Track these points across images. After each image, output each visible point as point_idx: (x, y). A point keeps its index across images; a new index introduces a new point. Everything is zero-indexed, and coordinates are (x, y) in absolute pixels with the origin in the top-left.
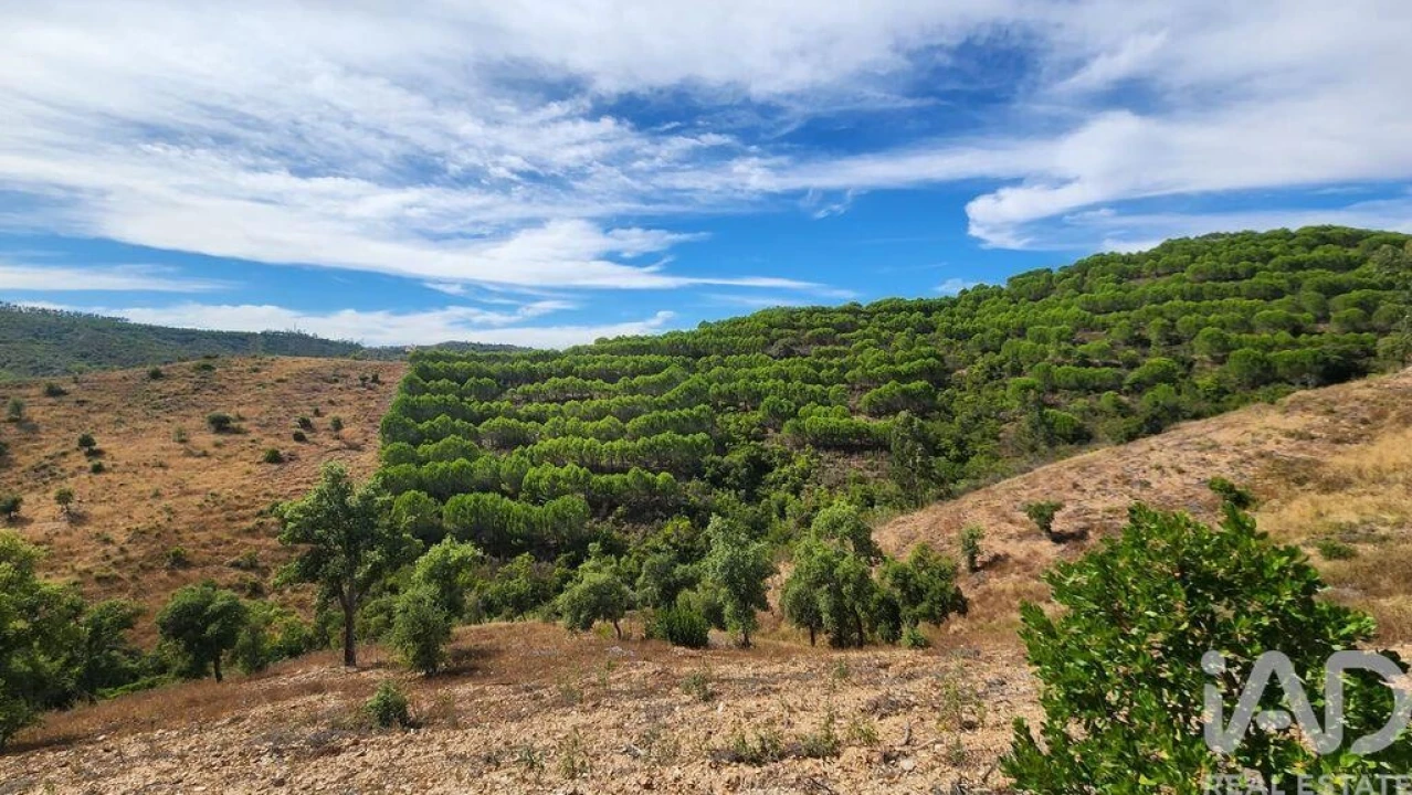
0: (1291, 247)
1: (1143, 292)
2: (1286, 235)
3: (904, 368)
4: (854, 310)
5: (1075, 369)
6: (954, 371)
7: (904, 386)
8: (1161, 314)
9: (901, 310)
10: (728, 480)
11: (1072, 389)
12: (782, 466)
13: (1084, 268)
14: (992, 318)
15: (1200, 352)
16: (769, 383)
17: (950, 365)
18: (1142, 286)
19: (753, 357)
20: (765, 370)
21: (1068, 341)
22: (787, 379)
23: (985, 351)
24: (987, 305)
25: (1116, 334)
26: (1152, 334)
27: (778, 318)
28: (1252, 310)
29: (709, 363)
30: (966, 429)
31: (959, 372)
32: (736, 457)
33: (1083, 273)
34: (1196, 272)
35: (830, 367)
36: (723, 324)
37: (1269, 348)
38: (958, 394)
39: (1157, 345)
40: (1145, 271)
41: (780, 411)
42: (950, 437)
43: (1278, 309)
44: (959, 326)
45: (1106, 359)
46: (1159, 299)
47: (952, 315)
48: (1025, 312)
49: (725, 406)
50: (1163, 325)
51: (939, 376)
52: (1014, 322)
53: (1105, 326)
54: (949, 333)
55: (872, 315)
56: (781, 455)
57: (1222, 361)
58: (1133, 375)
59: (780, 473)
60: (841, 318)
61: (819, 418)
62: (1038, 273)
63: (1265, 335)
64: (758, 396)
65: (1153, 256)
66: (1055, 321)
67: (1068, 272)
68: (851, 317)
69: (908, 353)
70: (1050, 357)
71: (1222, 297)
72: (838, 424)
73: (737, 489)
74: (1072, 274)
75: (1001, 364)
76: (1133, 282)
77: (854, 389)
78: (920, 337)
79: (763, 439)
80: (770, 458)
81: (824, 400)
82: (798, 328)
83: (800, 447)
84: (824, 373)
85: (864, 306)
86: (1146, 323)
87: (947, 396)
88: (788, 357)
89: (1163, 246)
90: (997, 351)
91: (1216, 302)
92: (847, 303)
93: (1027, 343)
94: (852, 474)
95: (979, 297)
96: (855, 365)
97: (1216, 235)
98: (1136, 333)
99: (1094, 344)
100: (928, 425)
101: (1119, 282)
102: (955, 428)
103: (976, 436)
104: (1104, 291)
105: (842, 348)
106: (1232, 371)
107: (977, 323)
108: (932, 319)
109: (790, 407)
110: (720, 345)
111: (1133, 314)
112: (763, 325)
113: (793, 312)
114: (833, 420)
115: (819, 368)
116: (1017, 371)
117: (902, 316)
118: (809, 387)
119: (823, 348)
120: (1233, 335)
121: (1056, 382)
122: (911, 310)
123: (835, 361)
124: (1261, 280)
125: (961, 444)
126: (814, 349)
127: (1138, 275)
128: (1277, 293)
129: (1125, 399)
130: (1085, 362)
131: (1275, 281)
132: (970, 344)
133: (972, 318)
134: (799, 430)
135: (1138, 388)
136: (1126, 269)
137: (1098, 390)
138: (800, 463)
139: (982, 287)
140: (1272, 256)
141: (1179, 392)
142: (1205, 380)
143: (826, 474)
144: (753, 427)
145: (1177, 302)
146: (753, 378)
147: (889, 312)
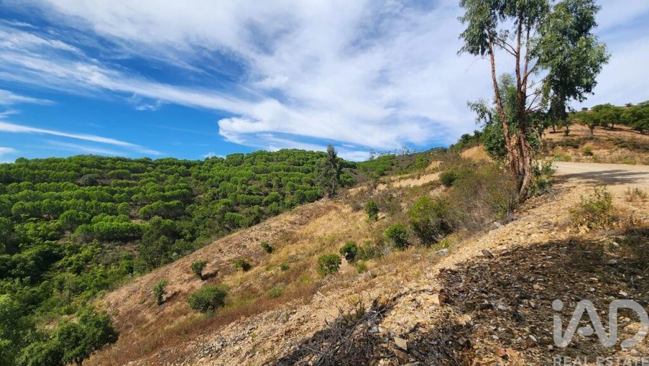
0: (313, 157)
1: (273, 167)
2: (312, 153)
3: (167, 193)
4: (146, 161)
5: (245, 196)
6: (197, 195)
7: (167, 203)
8: (277, 176)
9: (174, 164)
10: (13, 272)
11: (244, 204)
12: (70, 255)
13: (255, 155)
14: (217, 172)
15: (287, 190)
16: (70, 202)
17: (195, 193)
18: (273, 165)
19: (62, 184)
20: (69, 194)
21: (246, 184)
22: (87, 198)
23: (212, 187)
24: (216, 167)
25: (263, 183)
26: (274, 183)
27: (89, 162)
28: (302, 177)
29: (19, 187)
30: (197, 224)
31: (200, 196)
32: (28, 254)
33: (255, 157)
34: (289, 161)
35: (122, 192)
36: (40, 161)
37: (305, 190)
38: (197, 207)
39: (275, 187)
40: (275, 159)
41: (77, 219)
42: (188, 228)
43: (308, 177)
44: (202, 174)
45: (258, 192)
46: (277, 170)
47: (200, 169)
48: (231, 170)
49: (28, 218)
50: (277, 180)
51: (188, 198)
52: (226, 175)
53: (259, 179)
54: (197, 177)
55: (157, 165)
56: (70, 249)
57: (292, 194)
58: (266, 199)
59: (67, 260)
60: (136, 165)
61: (104, 223)
62: (239, 155)
63: (304, 185)
64: (61, 210)
65: (277, 154)
66: (242, 175)
67: (249, 156)
68: (143, 165)
69: (173, 186)
70: (238, 191)
71: (295, 171)
72: (118, 225)
73: (21, 277)
74: (251, 157)
75: (219, 192)
76: (270, 163)
77: (136, 205)
78: (182, 178)
79: (58, 239)
80: (61, 251)
81: (113, 212)
82: (105, 168)
83: (88, 241)
84: (116, 196)
85: (154, 159)
86: (273, 178)
87: (191, 208)
88: (91, 185)
89: (280, 150)
90: (217, 187)
91: (293, 173)
92: (143, 158)
93: (229, 184)
94: (124, 254)
95: (214, 162)
96: (139, 191)
97: (295, 150)
98: (269, 182)
99: (254, 186)
100: (177, 223)
101: (266, 162)
102: (191, 224)
103: (201, 227)
104: (260, 165)
105: (133, 182)
106: (295, 198)
107: (211, 174)
108: (190, 169)
109: (85, 216)
110: (34, 175)
111: (269, 175)
112: (75, 165)
113: (102, 158)
114: (115, 223)
115: (113, 193)
116: (225, 196)
117: (173, 167)
118: (103, 204)
119: (120, 181)
120: (296, 185)
121: (238, 201)
122: (179, 165)
123: (126, 189)
124: (305, 167)
125: (193, 232)
126: (113, 182)
127: (272, 160)
128: (308, 172)
129: (262, 208)
130: (250, 193)
131: (308, 168)
132: (206, 183)
133: (209, 171)
134: (89, 231)
135: (267, 204)
136: (269, 157)
137: (253, 204)
138: (86, 252)
139: (215, 157)
140: (308, 159)
141: (279, 205)
142: (288, 201)
143: (106, 257)
144: (51, 230)
145: (282, 171)
146: (60, 198)
147: (166, 164)
